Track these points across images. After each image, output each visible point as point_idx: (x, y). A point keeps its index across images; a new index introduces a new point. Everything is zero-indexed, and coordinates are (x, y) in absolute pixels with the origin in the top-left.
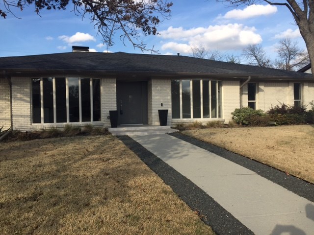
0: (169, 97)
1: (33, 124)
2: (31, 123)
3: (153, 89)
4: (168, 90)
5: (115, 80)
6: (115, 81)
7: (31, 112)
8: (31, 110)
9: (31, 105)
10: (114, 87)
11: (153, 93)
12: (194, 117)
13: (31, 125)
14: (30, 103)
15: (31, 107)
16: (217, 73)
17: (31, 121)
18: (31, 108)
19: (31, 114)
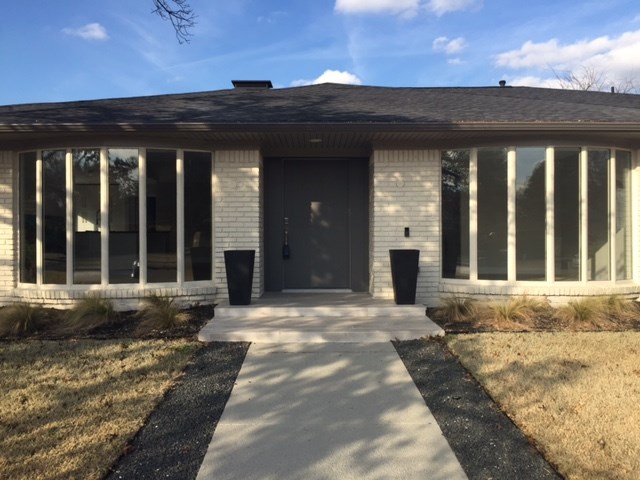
0: (433, 208)
1: (20, 285)
2: (15, 281)
3: (378, 178)
4: (428, 185)
5: (257, 153)
6: (256, 156)
7: (15, 250)
8: (15, 244)
9: (15, 229)
10: (252, 177)
11: (378, 194)
12: (520, 277)
13: (15, 286)
14: (14, 223)
15: (15, 235)
16: (613, 120)
17: (15, 275)
18: (15, 239)
19: (15, 255)
